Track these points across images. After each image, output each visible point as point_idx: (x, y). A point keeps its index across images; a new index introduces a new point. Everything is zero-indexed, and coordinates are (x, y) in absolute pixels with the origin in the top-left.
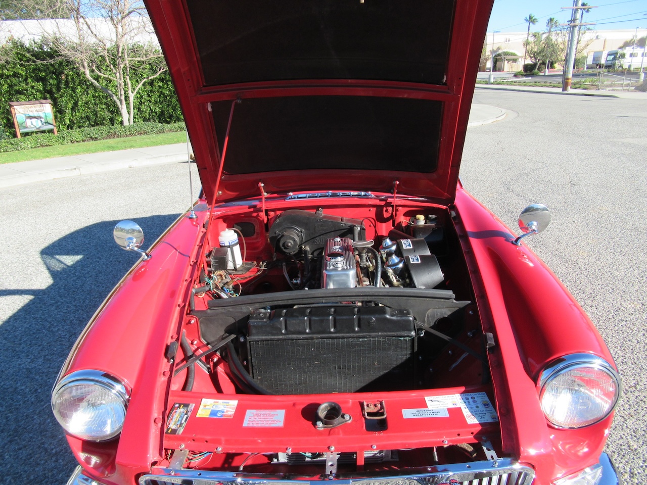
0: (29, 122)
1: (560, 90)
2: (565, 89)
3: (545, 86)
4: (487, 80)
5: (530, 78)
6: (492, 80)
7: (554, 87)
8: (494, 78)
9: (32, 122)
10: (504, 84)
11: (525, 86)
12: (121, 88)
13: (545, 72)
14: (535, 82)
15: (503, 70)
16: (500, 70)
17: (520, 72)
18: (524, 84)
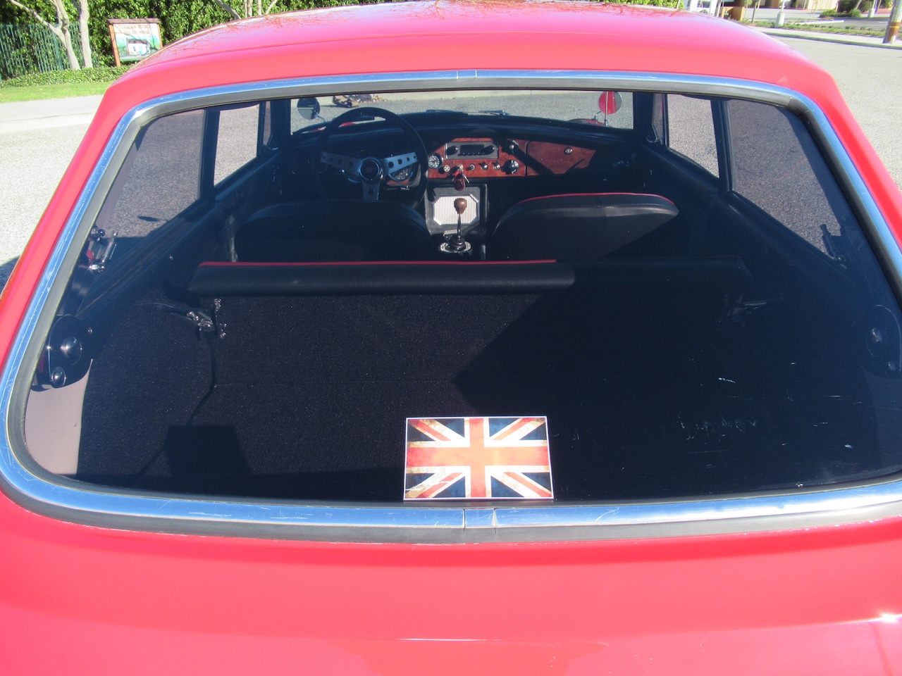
0: (131, 47)
1: (879, 41)
2: (887, 39)
3: (860, 34)
4: (775, 21)
5: (842, 21)
6: (781, 23)
7: (873, 36)
8: (785, 19)
9: (134, 48)
10: (799, 29)
11: (829, 32)
12: (249, 6)
13: (869, 14)
14: (847, 28)
15: (806, 8)
16: (801, 7)
17: (830, 12)
18: (830, 30)
